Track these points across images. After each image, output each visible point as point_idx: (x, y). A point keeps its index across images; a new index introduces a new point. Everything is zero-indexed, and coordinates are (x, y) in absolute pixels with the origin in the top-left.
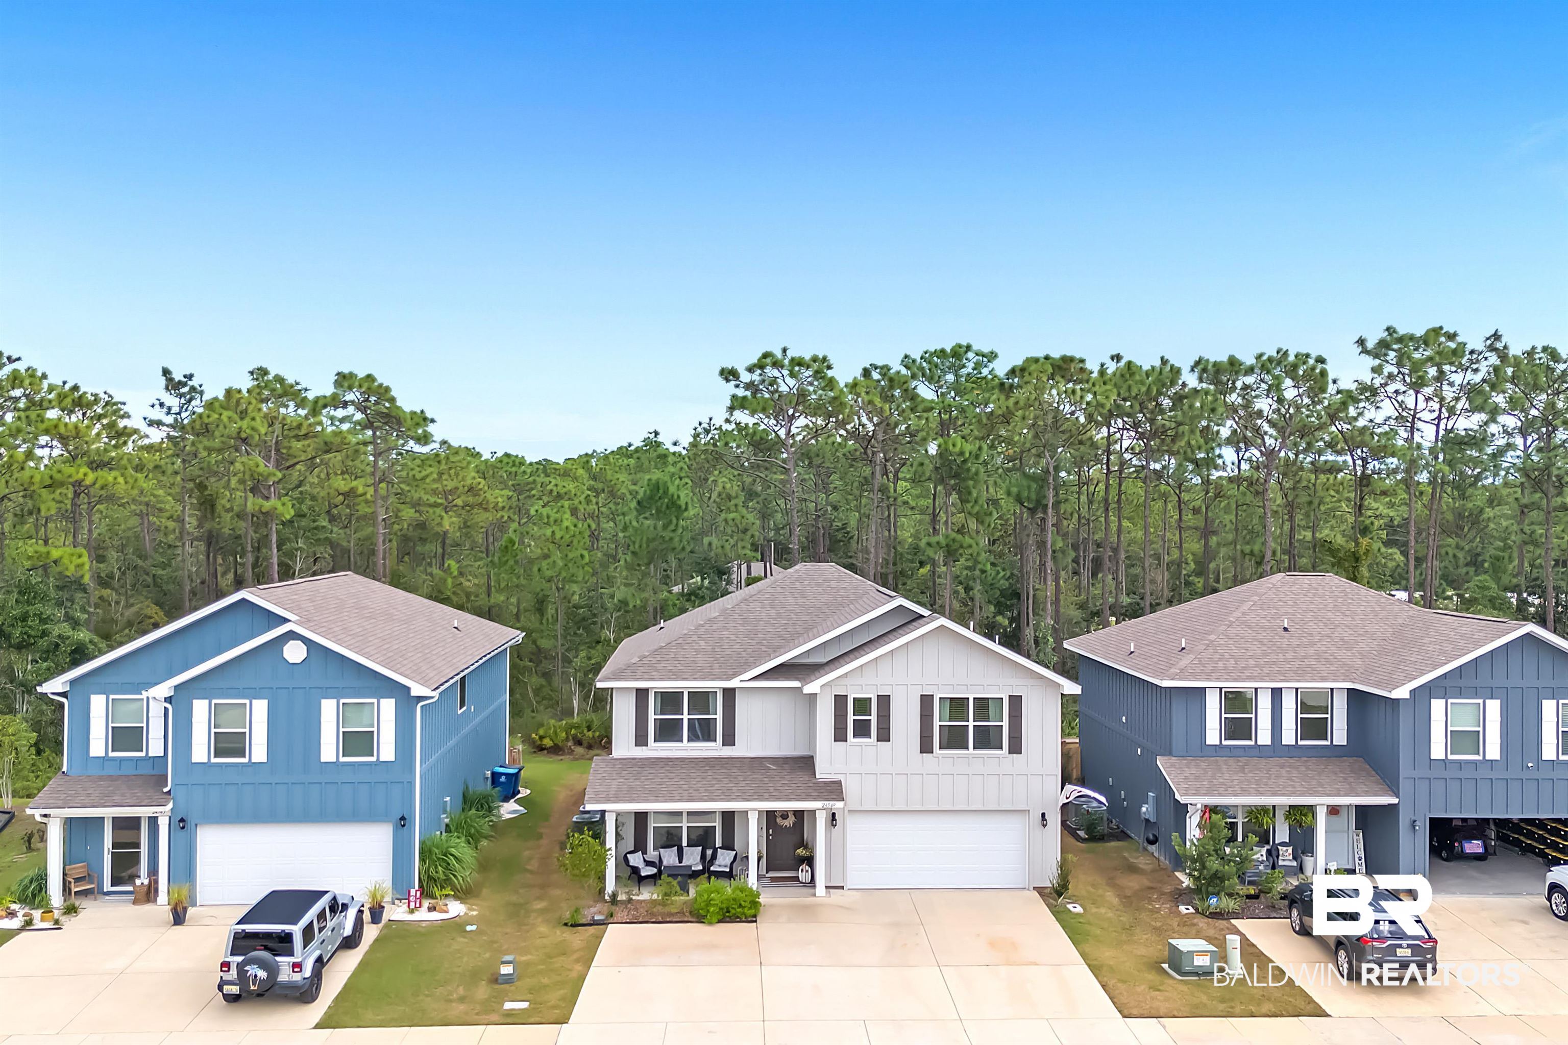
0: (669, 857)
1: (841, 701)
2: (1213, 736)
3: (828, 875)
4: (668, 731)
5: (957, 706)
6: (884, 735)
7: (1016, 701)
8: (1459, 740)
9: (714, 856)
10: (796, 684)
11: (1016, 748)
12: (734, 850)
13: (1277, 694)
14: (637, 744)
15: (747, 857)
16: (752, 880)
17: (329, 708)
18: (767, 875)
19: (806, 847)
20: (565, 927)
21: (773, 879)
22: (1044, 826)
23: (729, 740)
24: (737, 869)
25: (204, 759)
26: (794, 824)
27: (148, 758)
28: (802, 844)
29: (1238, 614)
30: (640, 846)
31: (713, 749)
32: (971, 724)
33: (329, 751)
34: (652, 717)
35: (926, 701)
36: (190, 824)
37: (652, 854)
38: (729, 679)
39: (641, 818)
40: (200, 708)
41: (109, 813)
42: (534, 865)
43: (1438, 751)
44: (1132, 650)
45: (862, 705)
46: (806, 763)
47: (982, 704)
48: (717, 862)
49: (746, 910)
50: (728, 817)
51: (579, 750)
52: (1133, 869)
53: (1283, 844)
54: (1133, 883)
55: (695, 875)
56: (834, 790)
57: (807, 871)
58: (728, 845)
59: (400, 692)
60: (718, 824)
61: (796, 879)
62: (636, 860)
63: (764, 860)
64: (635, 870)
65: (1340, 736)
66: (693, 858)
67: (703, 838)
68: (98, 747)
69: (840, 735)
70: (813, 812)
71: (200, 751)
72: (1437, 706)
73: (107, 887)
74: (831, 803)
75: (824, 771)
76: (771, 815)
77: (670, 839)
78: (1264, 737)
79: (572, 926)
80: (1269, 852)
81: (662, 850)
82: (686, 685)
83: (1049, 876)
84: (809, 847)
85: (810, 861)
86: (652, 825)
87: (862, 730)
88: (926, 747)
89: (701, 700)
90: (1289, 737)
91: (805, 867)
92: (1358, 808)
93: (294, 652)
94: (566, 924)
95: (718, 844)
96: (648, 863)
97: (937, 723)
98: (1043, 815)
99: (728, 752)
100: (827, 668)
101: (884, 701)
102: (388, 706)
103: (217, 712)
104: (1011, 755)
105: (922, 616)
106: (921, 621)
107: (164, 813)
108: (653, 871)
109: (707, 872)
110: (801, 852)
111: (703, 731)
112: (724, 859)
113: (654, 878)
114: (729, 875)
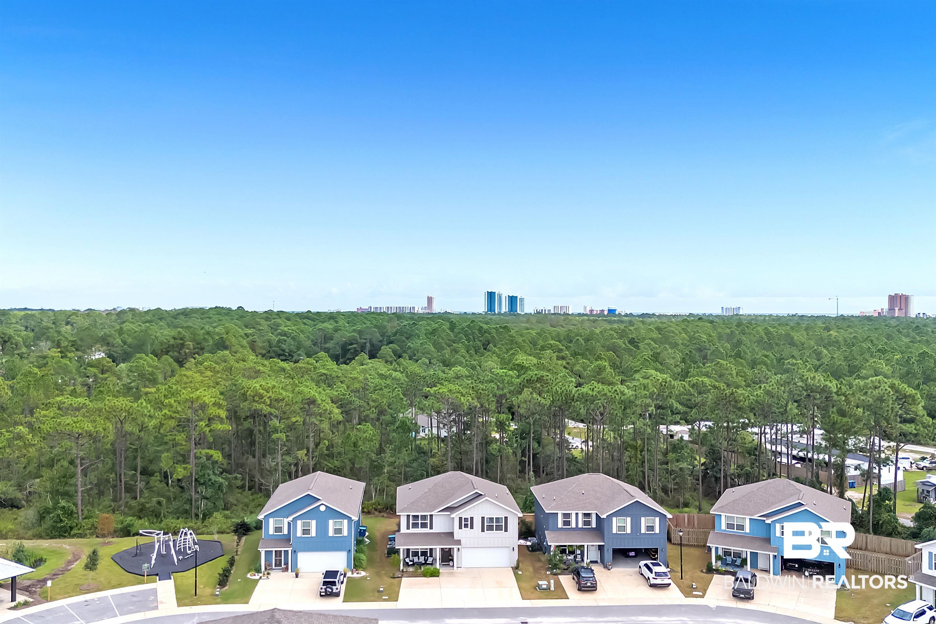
0: (416, 559)
1: (460, 519)
2: (560, 525)
3: (457, 564)
4: (415, 525)
5: (491, 519)
6: (472, 527)
7: (506, 518)
8: (620, 528)
9: (428, 559)
10: (449, 513)
11: (506, 530)
12: (433, 557)
13: (577, 514)
14: (407, 529)
15: (436, 560)
16: (438, 566)
17: (331, 522)
20: (391, 579)
21: (443, 565)
22: (513, 552)
23: (431, 528)
24: (434, 562)
25: (300, 536)
26: (448, 551)
27: (283, 535)
28: (451, 556)
29: (571, 488)
30: (408, 556)
31: (427, 530)
32: (495, 524)
33: (331, 533)
34: (411, 522)
35: (483, 518)
36: (297, 551)
37: (411, 558)
38: (431, 512)
39: (408, 550)
40: (299, 523)
41: (274, 549)
42: (378, 560)
43: (614, 531)
44: (544, 497)
45: (466, 520)
46: (451, 534)
47: (497, 519)
48: (428, 561)
49: (436, 574)
50: (431, 550)
51: (377, 513)
52: (540, 560)
53: (579, 554)
54: (538, 565)
55: (423, 564)
56: (459, 542)
57: (452, 563)
58: (431, 556)
59: (349, 518)
60: (428, 550)
61: (449, 565)
62: (407, 560)
63: (441, 560)
64: (407, 563)
65: (594, 525)
66: (422, 559)
67: (424, 553)
68: (271, 531)
69: (460, 528)
70: (453, 548)
71: (299, 534)
72: (614, 519)
73: (274, 567)
74: (458, 546)
75: (456, 537)
76: (442, 549)
77: (416, 554)
78: (574, 525)
79: (394, 578)
80: (574, 557)
81: (414, 557)
82: (419, 514)
83: (514, 564)
84: (452, 556)
85: (452, 560)
86: (411, 551)
87: (466, 526)
88: (483, 530)
89: (424, 517)
90: (580, 526)
92: (599, 545)
93: (323, 508)
95: (429, 555)
96: (410, 561)
97: (486, 524)
98: (513, 549)
99: (431, 531)
100: (457, 510)
101: (472, 518)
102: (346, 522)
103: (304, 524)
104: (505, 532)
105: (481, 495)
106: (481, 497)
107: (290, 550)
108: (412, 563)
109: (426, 564)
110: (450, 558)
111: (424, 525)
112: (430, 560)
113: (413, 565)
114: (432, 564)
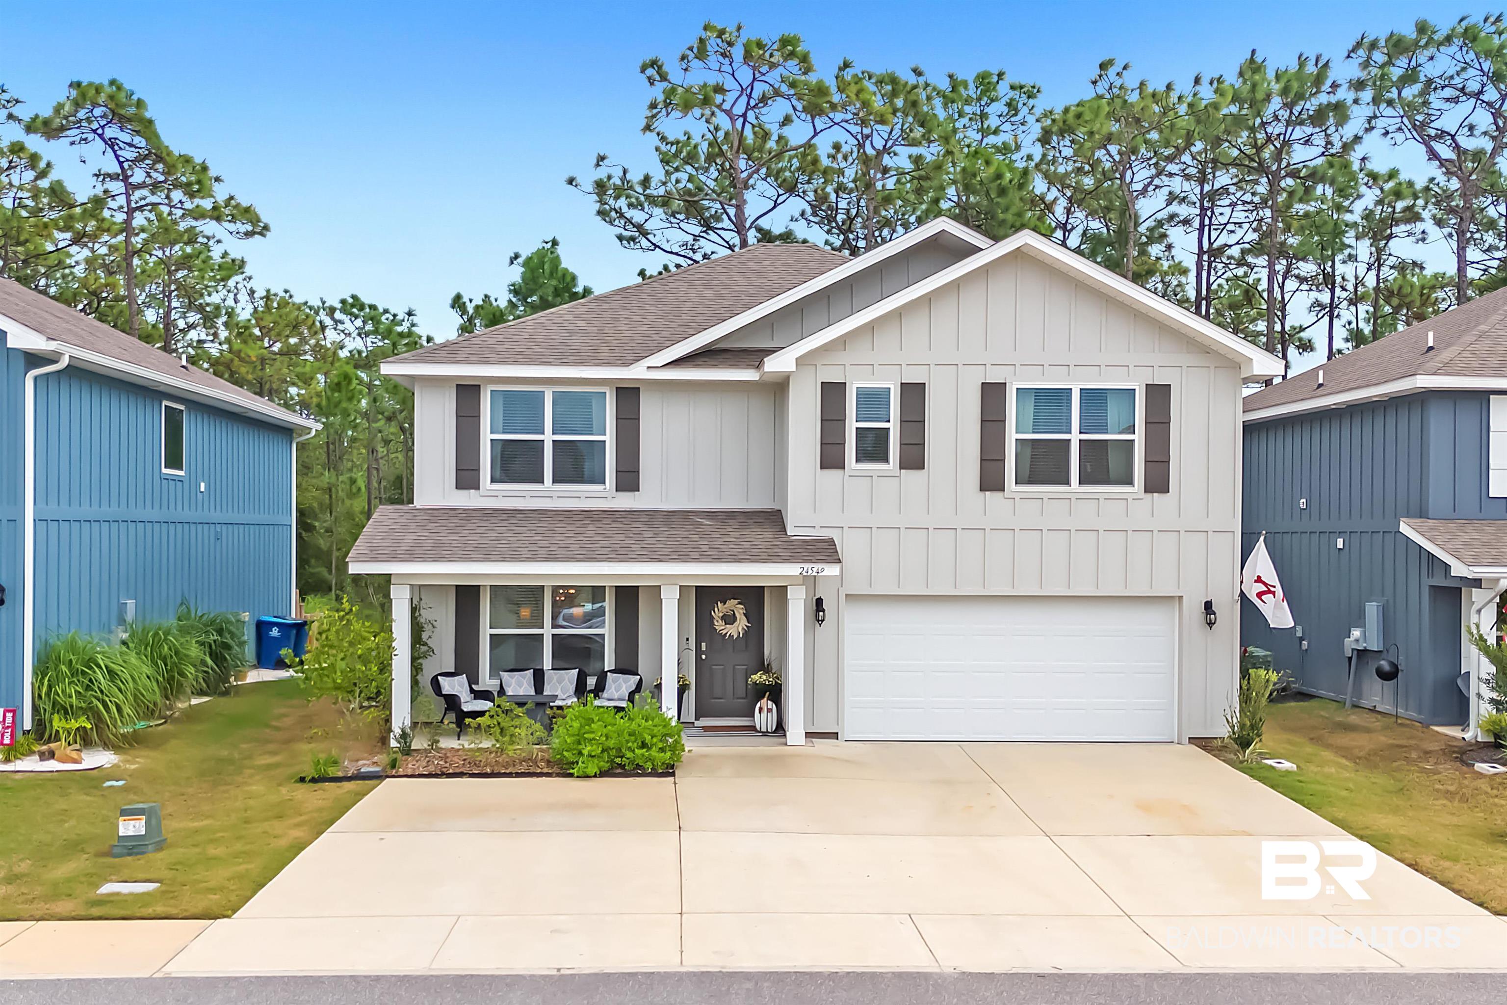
0: (519, 686)
1: (833, 394)
2: (1501, 482)
3: (810, 715)
4: (516, 462)
5: (1050, 403)
6: (913, 458)
7: (1159, 394)
9: (600, 683)
10: (749, 374)
11: (1158, 481)
12: (638, 675)
14: (460, 485)
15: (659, 687)
18: (697, 723)
19: (767, 669)
20: (299, 785)
21: (707, 729)
22: (1211, 624)
23: (628, 479)
24: (642, 703)
26: (746, 633)
28: (761, 664)
31: (598, 496)
32: (1075, 437)
34: (487, 436)
35: (992, 394)
37: (487, 682)
38: (627, 364)
39: (468, 620)
44: (1321, 381)
45: (873, 401)
46: (769, 518)
47: (1096, 401)
48: (605, 695)
49: (654, 752)
50: (627, 598)
52: (1347, 727)
54: (1359, 742)
56: (822, 548)
57: (770, 710)
58: (627, 667)
60: (607, 630)
61: (750, 728)
62: (455, 686)
63: (691, 695)
64: (452, 702)
66: (561, 687)
69: (831, 457)
70: (781, 591)
74: (817, 566)
75: (801, 523)
76: (704, 611)
79: (314, 780)
81: (505, 675)
82: (547, 376)
84: (773, 668)
85: (775, 693)
86: (487, 630)
87: (872, 447)
88: (991, 479)
89: (576, 405)
91: (766, 703)
94: (302, 780)
95: (609, 663)
96: (479, 693)
97: (1012, 436)
98: (1208, 605)
99: (626, 501)
101: (914, 393)
104: (1149, 495)
108: (485, 704)
110: (758, 677)
111: (581, 463)
112: (619, 688)
